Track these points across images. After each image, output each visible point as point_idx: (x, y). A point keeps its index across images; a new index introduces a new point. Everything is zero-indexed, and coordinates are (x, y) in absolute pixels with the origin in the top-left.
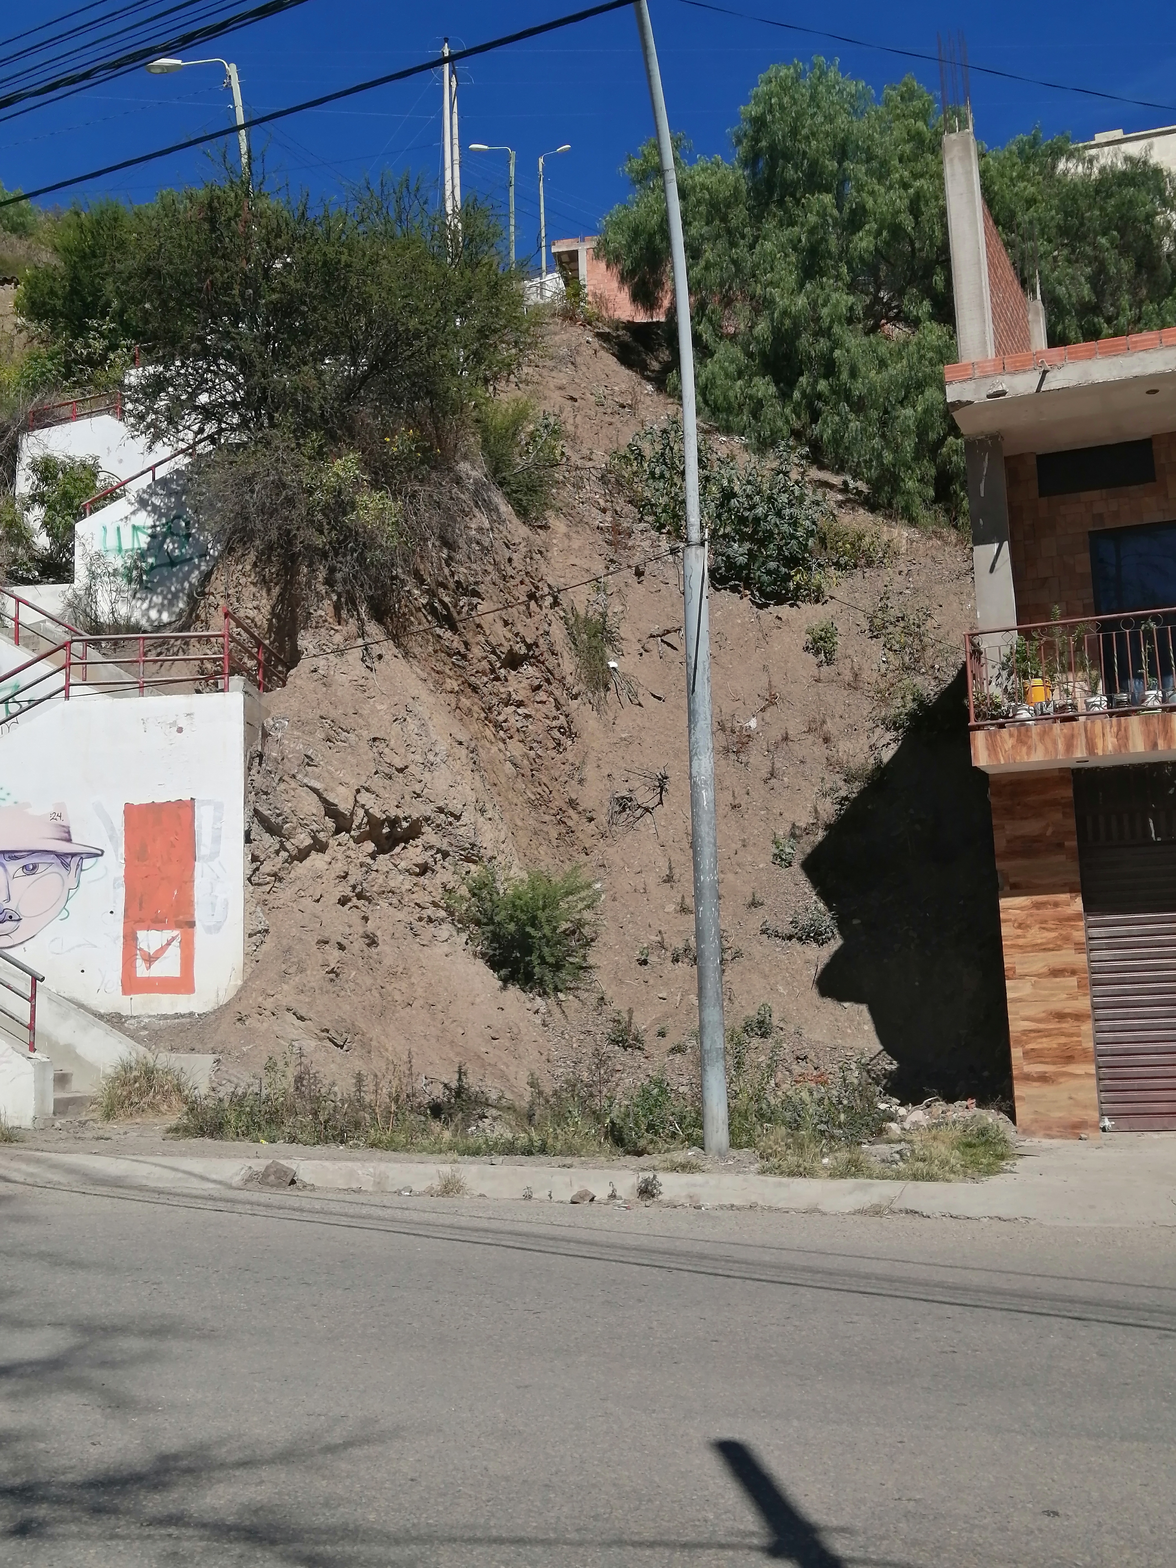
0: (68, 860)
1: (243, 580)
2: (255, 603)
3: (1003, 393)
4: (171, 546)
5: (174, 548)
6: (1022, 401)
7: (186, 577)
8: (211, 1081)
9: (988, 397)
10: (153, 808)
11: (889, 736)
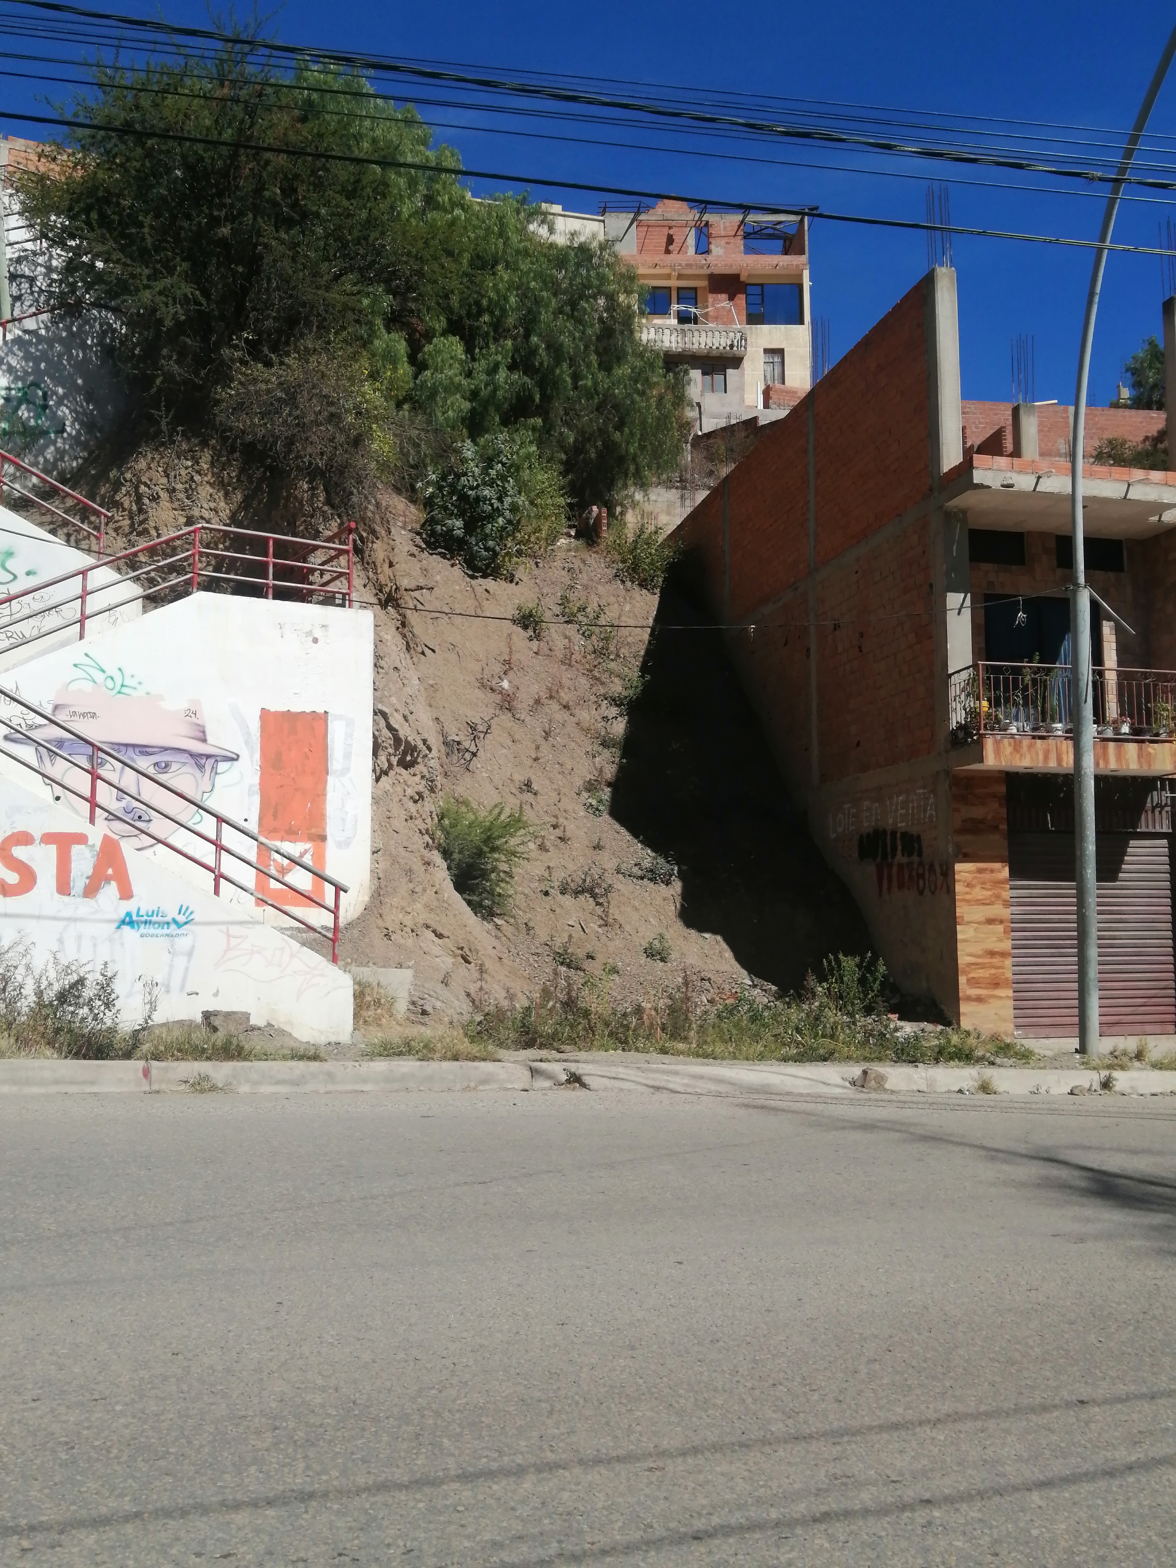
0: (203, 761)
3: (1012, 486)
4: (26, 415)
5: (29, 418)
6: (1022, 494)
9: (1002, 486)
10: (289, 716)
11: (614, 711)
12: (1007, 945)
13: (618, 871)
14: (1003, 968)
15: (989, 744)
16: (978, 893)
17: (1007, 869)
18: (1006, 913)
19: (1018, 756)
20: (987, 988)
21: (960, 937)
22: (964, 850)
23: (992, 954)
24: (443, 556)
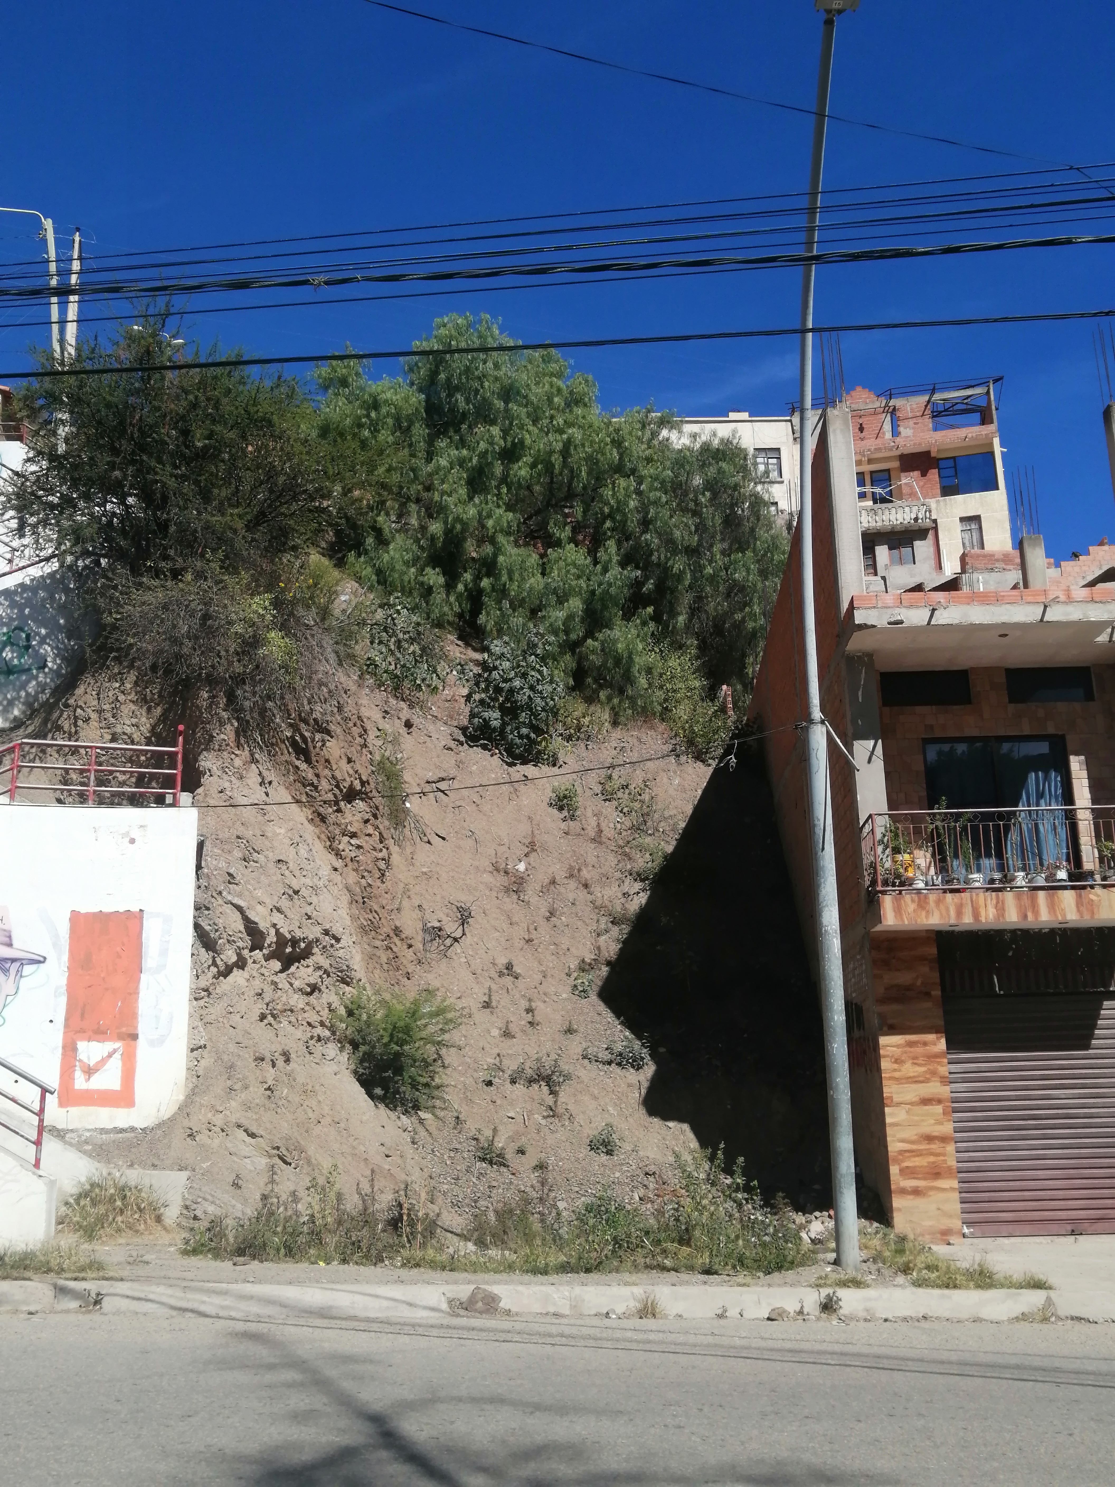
0: (7, 966)
1: (122, 698)
2: (134, 721)
3: (901, 622)
4: (10, 655)
5: (13, 657)
6: (916, 630)
7: (23, 686)
8: (184, 1199)
9: (889, 623)
10: (101, 918)
11: (638, 886)
12: (948, 1128)
13: (585, 1057)
14: (944, 1155)
15: (887, 902)
16: (909, 1069)
17: (943, 1041)
18: (945, 1091)
19: (924, 913)
20: (925, 1179)
21: (888, 1120)
22: (890, 1022)
23: (929, 1139)
24: (484, 747)
